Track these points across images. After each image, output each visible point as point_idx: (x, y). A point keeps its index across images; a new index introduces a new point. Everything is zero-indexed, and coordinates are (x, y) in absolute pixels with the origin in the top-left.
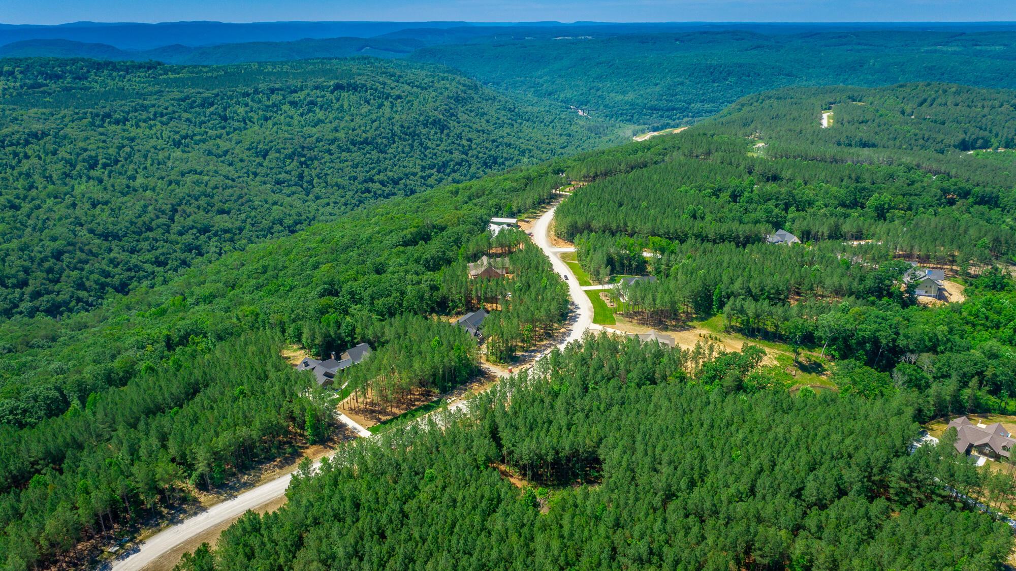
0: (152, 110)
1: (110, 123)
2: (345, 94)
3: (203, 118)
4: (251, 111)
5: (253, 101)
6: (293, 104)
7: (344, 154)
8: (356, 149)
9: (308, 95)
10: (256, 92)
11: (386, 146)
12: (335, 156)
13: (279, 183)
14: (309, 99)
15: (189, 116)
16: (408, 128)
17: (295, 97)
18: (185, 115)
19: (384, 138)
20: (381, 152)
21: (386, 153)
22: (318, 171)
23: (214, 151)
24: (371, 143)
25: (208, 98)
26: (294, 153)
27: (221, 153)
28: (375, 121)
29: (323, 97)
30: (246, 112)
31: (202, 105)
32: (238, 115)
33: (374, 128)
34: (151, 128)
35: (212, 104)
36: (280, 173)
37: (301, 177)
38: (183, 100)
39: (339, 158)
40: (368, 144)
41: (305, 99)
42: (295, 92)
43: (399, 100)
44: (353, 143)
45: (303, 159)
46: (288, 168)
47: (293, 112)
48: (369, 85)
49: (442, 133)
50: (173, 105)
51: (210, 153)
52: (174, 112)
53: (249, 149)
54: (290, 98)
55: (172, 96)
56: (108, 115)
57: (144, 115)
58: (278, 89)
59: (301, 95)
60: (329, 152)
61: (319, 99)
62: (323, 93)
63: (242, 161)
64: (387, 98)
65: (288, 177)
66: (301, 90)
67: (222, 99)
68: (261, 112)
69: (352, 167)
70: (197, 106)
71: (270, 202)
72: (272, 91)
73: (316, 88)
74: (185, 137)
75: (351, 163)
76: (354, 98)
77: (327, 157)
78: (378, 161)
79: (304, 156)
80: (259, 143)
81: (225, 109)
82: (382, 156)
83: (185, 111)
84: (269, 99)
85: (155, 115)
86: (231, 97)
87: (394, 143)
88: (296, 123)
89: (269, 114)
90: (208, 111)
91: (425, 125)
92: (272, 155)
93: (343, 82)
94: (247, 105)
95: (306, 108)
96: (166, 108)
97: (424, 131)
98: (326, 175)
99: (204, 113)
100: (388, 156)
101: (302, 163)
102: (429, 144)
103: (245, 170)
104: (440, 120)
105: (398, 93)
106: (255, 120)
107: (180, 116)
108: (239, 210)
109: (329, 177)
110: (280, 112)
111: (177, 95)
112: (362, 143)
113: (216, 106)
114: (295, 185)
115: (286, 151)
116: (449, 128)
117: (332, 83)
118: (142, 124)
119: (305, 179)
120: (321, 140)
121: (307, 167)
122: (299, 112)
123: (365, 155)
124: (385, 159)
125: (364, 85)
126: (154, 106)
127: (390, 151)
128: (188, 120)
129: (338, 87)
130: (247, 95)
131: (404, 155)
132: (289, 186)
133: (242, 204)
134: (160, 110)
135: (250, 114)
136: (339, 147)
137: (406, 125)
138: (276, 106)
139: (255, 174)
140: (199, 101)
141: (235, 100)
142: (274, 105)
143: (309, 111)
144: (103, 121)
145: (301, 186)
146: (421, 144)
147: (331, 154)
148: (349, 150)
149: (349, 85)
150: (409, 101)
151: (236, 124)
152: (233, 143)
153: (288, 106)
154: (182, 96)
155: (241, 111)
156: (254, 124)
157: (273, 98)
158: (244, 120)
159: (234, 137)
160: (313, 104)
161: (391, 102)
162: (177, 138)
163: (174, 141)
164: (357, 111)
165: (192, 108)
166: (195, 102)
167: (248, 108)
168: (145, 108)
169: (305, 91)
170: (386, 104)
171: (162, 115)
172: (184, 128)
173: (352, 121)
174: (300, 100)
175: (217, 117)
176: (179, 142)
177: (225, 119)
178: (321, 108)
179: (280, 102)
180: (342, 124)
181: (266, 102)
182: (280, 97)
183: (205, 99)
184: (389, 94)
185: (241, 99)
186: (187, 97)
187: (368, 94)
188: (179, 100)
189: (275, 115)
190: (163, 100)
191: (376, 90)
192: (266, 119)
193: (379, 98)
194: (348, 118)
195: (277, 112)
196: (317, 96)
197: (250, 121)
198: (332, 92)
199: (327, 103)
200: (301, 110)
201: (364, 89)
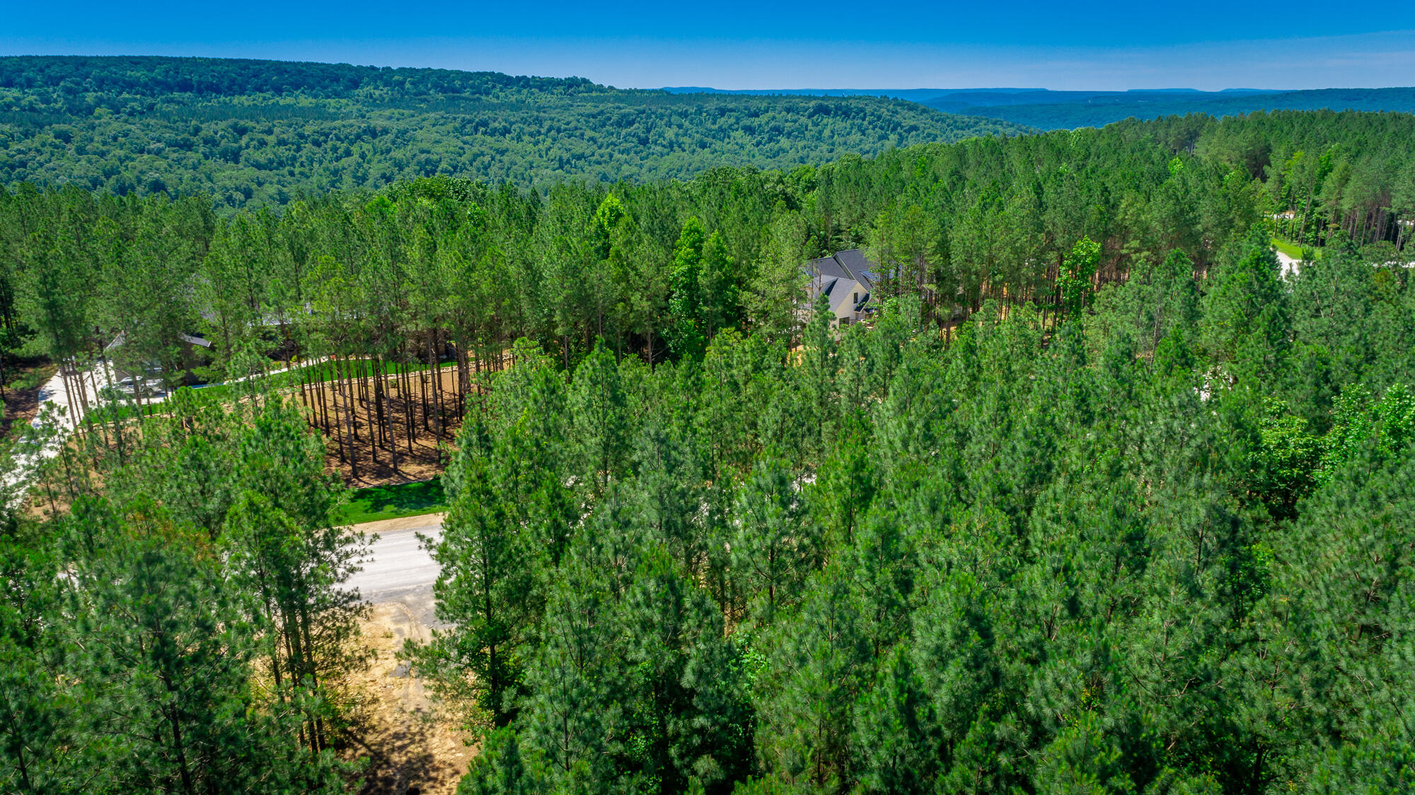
0: (547, 124)
1: (485, 133)
2: (827, 120)
3: (614, 140)
4: (685, 134)
5: (691, 122)
6: (750, 130)
9: (774, 118)
10: (699, 112)
14: (772, 124)
15: (597, 135)
17: (756, 122)
18: (589, 133)
25: (629, 114)
28: (868, 152)
29: (795, 121)
30: (677, 135)
31: (619, 124)
32: (664, 139)
34: (536, 144)
35: (631, 123)
38: (594, 116)
41: (767, 123)
42: (756, 115)
43: (914, 133)
47: (747, 139)
48: (868, 110)
50: (578, 121)
52: (576, 129)
54: (747, 122)
55: (582, 110)
56: (485, 124)
57: (534, 128)
58: (731, 110)
59: (763, 119)
61: (787, 124)
62: (796, 119)
64: (894, 129)
67: (649, 117)
68: (698, 136)
70: (611, 124)
72: (723, 112)
73: (788, 110)
74: (579, 157)
76: (840, 124)
81: (649, 131)
83: (594, 129)
84: (714, 123)
85: (549, 130)
86: (661, 117)
88: (746, 152)
89: (709, 140)
90: (624, 132)
94: (681, 126)
95: (766, 136)
96: (568, 123)
99: (619, 134)
105: (912, 123)
106: (686, 147)
107: (582, 135)
110: (727, 140)
111: (589, 108)
113: (636, 125)
117: (812, 104)
118: (526, 138)
122: (754, 141)
125: (862, 110)
126: (552, 119)
128: (592, 139)
129: (821, 110)
130: (684, 115)
134: (556, 124)
135: (681, 139)
138: (724, 133)
140: (615, 118)
141: (666, 119)
142: (721, 129)
143: (770, 140)
144: (476, 130)
149: (839, 111)
150: (929, 135)
151: (659, 148)
152: (644, 170)
153: (741, 132)
154: (595, 111)
155: (670, 134)
156: (684, 150)
157: (721, 121)
158: (671, 145)
159: (649, 163)
160: (778, 130)
161: (900, 135)
162: (566, 156)
163: (561, 159)
164: (841, 140)
165: (604, 125)
166: (610, 119)
167: (681, 131)
168: (539, 121)
169: (771, 114)
170: (891, 136)
171: (559, 131)
172: (580, 147)
173: (831, 151)
174: (760, 126)
175: (635, 140)
176: (568, 162)
177: (644, 142)
178: (789, 135)
179: (730, 127)
180: (812, 154)
181: (709, 125)
182: (732, 120)
183: (624, 116)
184: (899, 124)
185: (674, 118)
186: (602, 113)
187: (866, 123)
188: (588, 116)
189: (719, 143)
190: (566, 114)
191: (879, 118)
192: (703, 146)
193: (882, 128)
194: (825, 147)
195: (721, 139)
196: (787, 121)
197: (679, 146)
198: (810, 116)
199: (797, 129)
200: (759, 138)
201: (861, 115)
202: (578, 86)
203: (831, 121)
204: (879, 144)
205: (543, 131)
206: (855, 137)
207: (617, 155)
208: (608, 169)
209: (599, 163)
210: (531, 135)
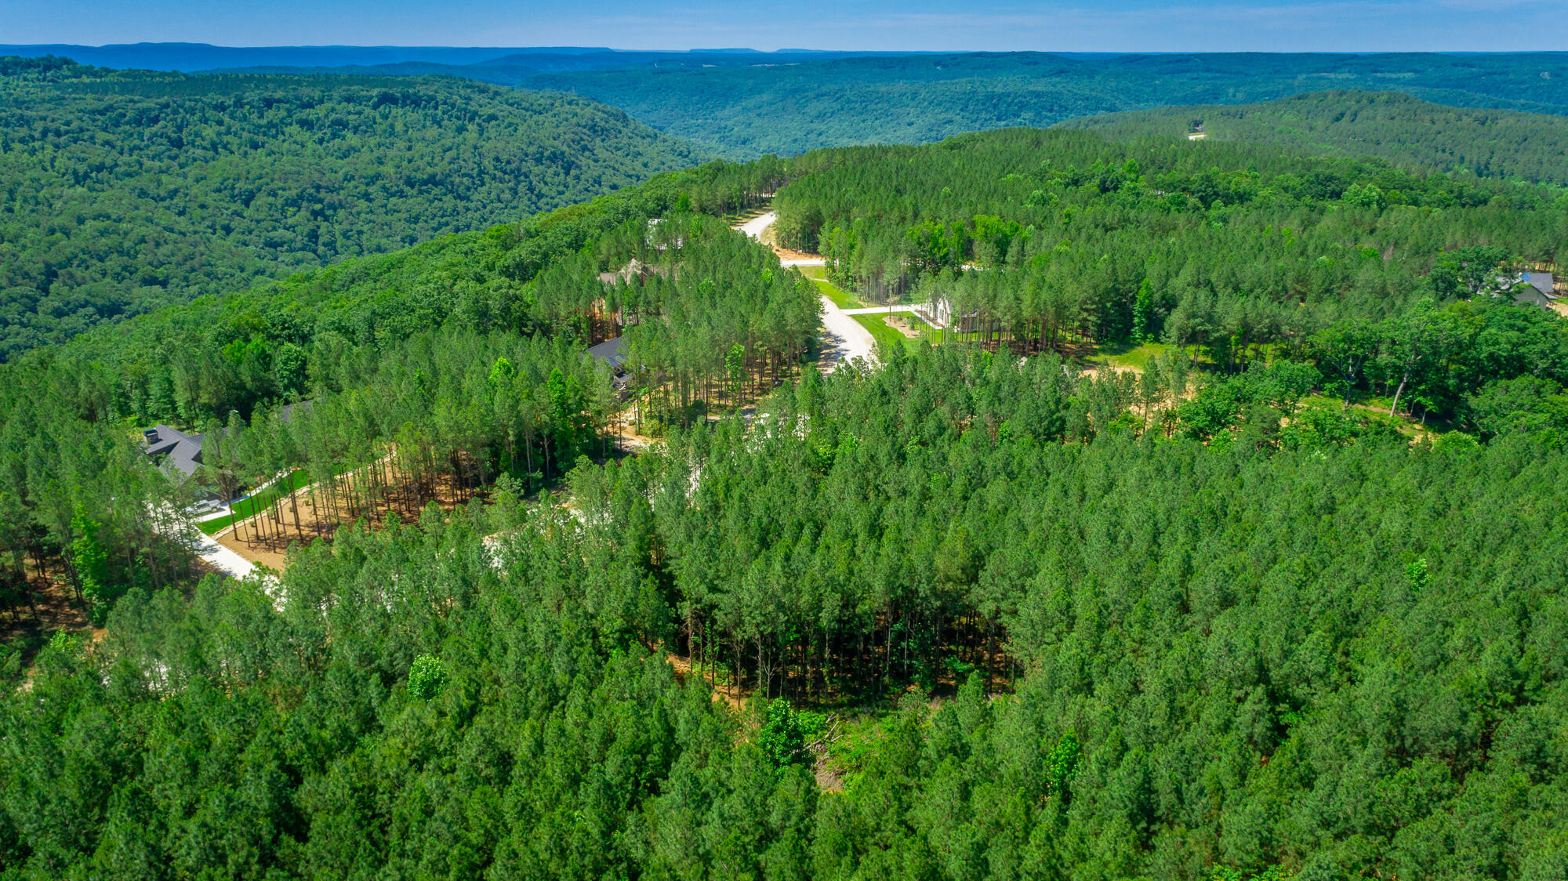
0: (39, 126)
2: (396, 111)
3: (137, 142)
4: (228, 133)
5: (232, 117)
6: (306, 124)
7: (393, 200)
8: (415, 192)
9: (333, 110)
10: (239, 103)
11: (468, 189)
12: (376, 203)
13: (273, 244)
14: (333, 116)
15: (110, 137)
16: (508, 162)
17: (310, 113)
18: (101, 136)
19: (464, 175)
20: (460, 197)
21: (468, 199)
22: (345, 226)
23: (152, 190)
24: (441, 183)
25: (150, 109)
26: (301, 197)
27: (162, 193)
28: (450, 149)
29: (360, 113)
30: (219, 134)
31: (139, 123)
32: (203, 139)
33: (447, 159)
34: (33, 152)
35: (154, 121)
36: (274, 229)
37: (314, 236)
38: (102, 113)
39: (385, 206)
40: (436, 184)
41: (326, 116)
42: (310, 105)
43: (494, 123)
44: (410, 183)
45: (318, 207)
46: (290, 221)
47: (306, 135)
48: (440, 98)
49: (567, 173)
50: (81, 119)
51: (143, 194)
52: (82, 130)
53: (219, 190)
54: (300, 115)
55: (81, 105)
57: (23, 132)
58: (279, 101)
59: (320, 111)
60: (367, 197)
61: (351, 117)
62: (359, 108)
63: (203, 206)
64: (472, 119)
65: (289, 235)
66: (321, 102)
67: (175, 112)
68: (245, 134)
69: (407, 221)
70: (128, 123)
71: (250, 269)
72: (269, 103)
73: (348, 100)
74: (100, 168)
75: (406, 215)
76: (411, 116)
77: (363, 204)
78: (455, 212)
79: (321, 201)
80: (237, 180)
81: (180, 129)
82: (461, 204)
83: (105, 130)
84: (261, 116)
85: (45, 133)
86: (192, 111)
87: (483, 184)
88: (309, 152)
89: (260, 139)
90: (147, 132)
91: (539, 161)
92: (261, 200)
93: (397, 92)
94: (220, 123)
95: (329, 131)
96: (68, 124)
97: (536, 170)
98: (360, 232)
99: (141, 136)
100: (472, 205)
101: (315, 214)
102: (545, 190)
103: (207, 223)
104: (563, 153)
105: (490, 112)
106: (234, 148)
107: (92, 138)
108: (186, 279)
109: (364, 237)
110: (281, 137)
111: (90, 101)
112: (425, 183)
113: (162, 123)
114: (302, 249)
115: (287, 194)
116: (578, 167)
117: (375, 92)
118: (17, 146)
119: (321, 240)
120: (353, 178)
121: (326, 219)
122: (316, 137)
123: (431, 202)
124: (468, 209)
125: (432, 98)
126: (44, 119)
127: (475, 197)
128: (107, 143)
129: (386, 99)
130: (222, 108)
131: (502, 205)
132: (291, 250)
133: (193, 270)
135: (225, 139)
136: (384, 189)
137: (504, 157)
138: (275, 129)
139: (228, 230)
140: (130, 114)
141: (199, 114)
142: (271, 125)
143: (334, 136)
145: (315, 252)
146: (531, 189)
147: (370, 200)
148: (401, 194)
149: (405, 97)
150: (510, 125)
151: (199, 152)
152: (190, 180)
153: (295, 128)
154: (101, 106)
155: (210, 132)
156: (232, 152)
157: (270, 114)
158: (214, 147)
159: (193, 171)
160: (342, 124)
161: (479, 125)
162: (82, 168)
163: (75, 173)
164: (418, 135)
165: (117, 124)
166: (124, 116)
167: (223, 129)
168: (23, 121)
169: (328, 105)
170: (470, 127)
171: (58, 134)
172: (98, 154)
173: (410, 149)
174: (318, 119)
175: (164, 141)
176: (86, 176)
177: (178, 144)
178: (356, 130)
179: (282, 121)
180: (391, 153)
181: (256, 120)
182: (283, 113)
183: (142, 112)
184: (476, 113)
185: (209, 113)
186: (110, 108)
187: (439, 112)
188: (93, 112)
189: (272, 141)
190: (61, 111)
191: (453, 106)
192: (255, 146)
193: (458, 118)
194: (402, 144)
195: (275, 137)
196: (349, 113)
197: (225, 147)
198: (375, 107)
199: (365, 123)
200: (320, 134)
201: (433, 103)
203: (400, 111)
204: (460, 138)
205: (37, 135)
206: (432, 132)
207: (148, 163)
208: (143, 181)
209: (130, 175)
210: (22, 141)
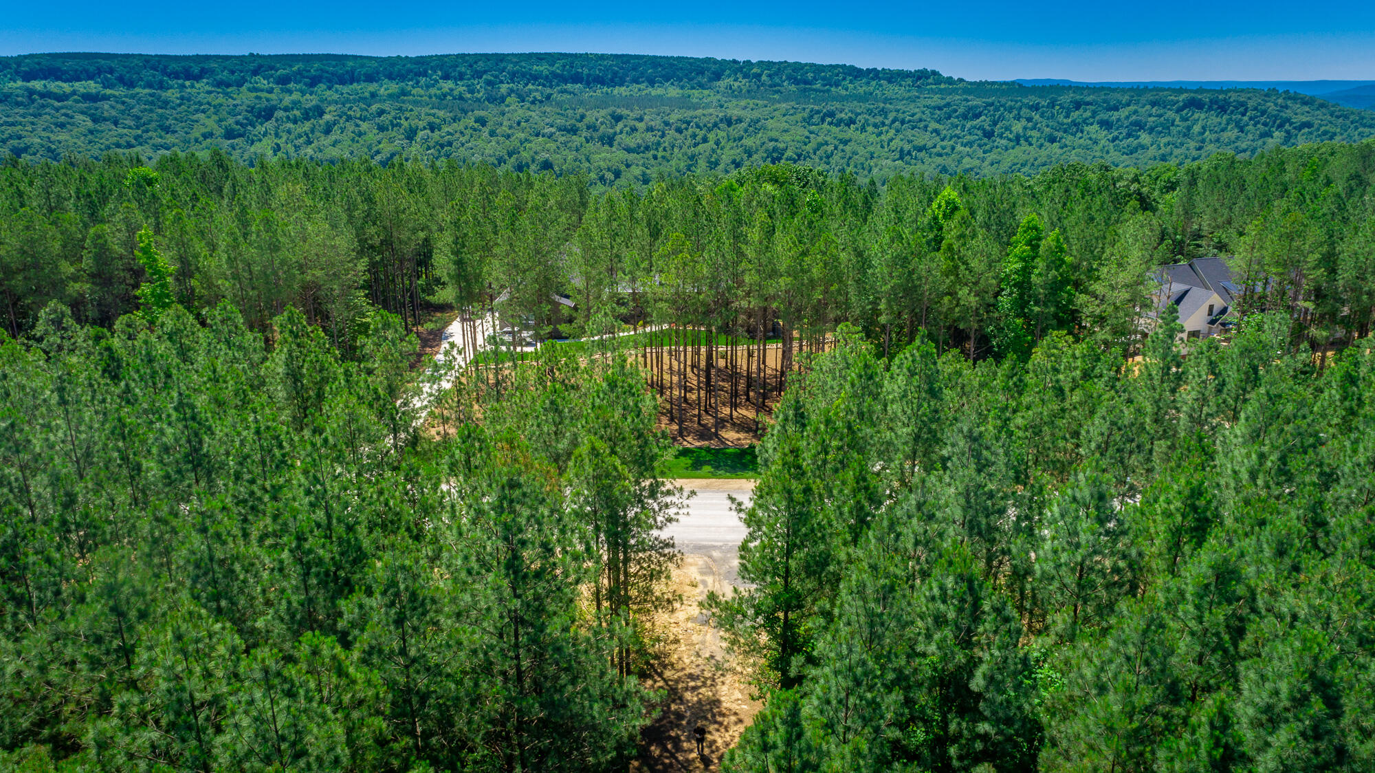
0: (891, 116)
1: (830, 124)
2: (1199, 115)
3: (957, 132)
4: (1034, 128)
5: (1042, 115)
6: (1106, 125)
9: (1135, 112)
10: (1052, 105)
14: (1133, 118)
15: (941, 127)
17: (1114, 116)
18: (933, 125)
25: (977, 107)
28: (1244, 151)
29: (1161, 116)
30: (1025, 128)
31: (965, 117)
32: (1011, 132)
34: (879, 134)
35: (977, 116)
38: (940, 109)
41: (1127, 117)
42: (1116, 109)
43: (1306, 130)
47: (1102, 134)
48: (1251, 104)
50: (923, 113)
52: (921, 120)
54: (1103, 116)
55: (929, 102)
56: (832, 114)
57: (879, 119)
58: (1088, 104)
59: (1123, 113)
61: (1150, 119)
62: (1161, 111)
67: (997, 110)
68: (1047, 130)
70: (957, 117)
72: (1077, 105)
73: (1153, 104)
74: (920, 149)
76: (1214, 119)
81: (995, 123)
83: (939, 121)
84: (1067, 116)
85: (893, 122)
86: (1010, 110)
88: (1099, 147)
89: (1059, 134)
90: (969, 125)
94: (1030, 120)
95: (1125, 131)
96: (913, 115)
99: (963, 127)
105: (1305, 119)
106: (1034, 140)
107: (926, 127)
110: (1079, 135)
111: (936, 100)
113: (983, 118)
117: (1183, 97)
122: (1110, 136)
125: (1242, 104)
126: (898, 111)
128: (936, 131)
130: (1036, 108)
134: (901, 116)
135: (1029, 133)
138: (1077, 127)
140: (961, 110)
141: (1015, 112)
142: (1075, 124)
143: (1129, 135)
144: (823, 120)
149: (1214, 102)
150: (1325, 133)
151: (1004, 142)
152: (986, 163)
153: (1096, 127)
154: (943, 103)
155: (1018, 127)
156: (1031, 144)
157: (1075, 115)
158: (1017, 139)
159: (992, 156)
160: (1140, 126)
161: (1288, 132)
162: (907, 147)
163: (902, 151)
164: (1214, 136)
165: (949, 118)
166: (956, 111)
167: (1030, 124)
168: (884, 112)
169: (1132, 108)
170: (1276, 134)
171: (903, 122)
172: (923, 139)
173: (1200, 149)
174: (1118, 120)
175: (979, 132)
176: (909, 153)
177: (989, 135)
178: (1151, 130)
179: (1085, 121)
180: (1177, 152)
181: (1061, 118)
182: (1088, 114)
183: (970, 108)
184: (1288, 120)
185: (1024, 111)
186: (948, 105)
187: (1246, 118)
188: (934, 108)
189: (1070, 137)
190: (912, 106)
191: (1264, 113)
192: (1052, 140)
193: (1265, 124)
194: (1192, 144)
195: (1074, 135)
196: (1150, 115)
197: (1026, 140)
198: (1179, 111)
199: (1162, 124)
200: (1116, 133)
201: (1242, 109)
202: (927, 78)
203: (1203, 116)
204: (1260, 142)
205: (887, 122)
206: (1232, 133)
207: (959, 148)
208: (949, 162)
209: (940, 155)
210: (875, 126)
